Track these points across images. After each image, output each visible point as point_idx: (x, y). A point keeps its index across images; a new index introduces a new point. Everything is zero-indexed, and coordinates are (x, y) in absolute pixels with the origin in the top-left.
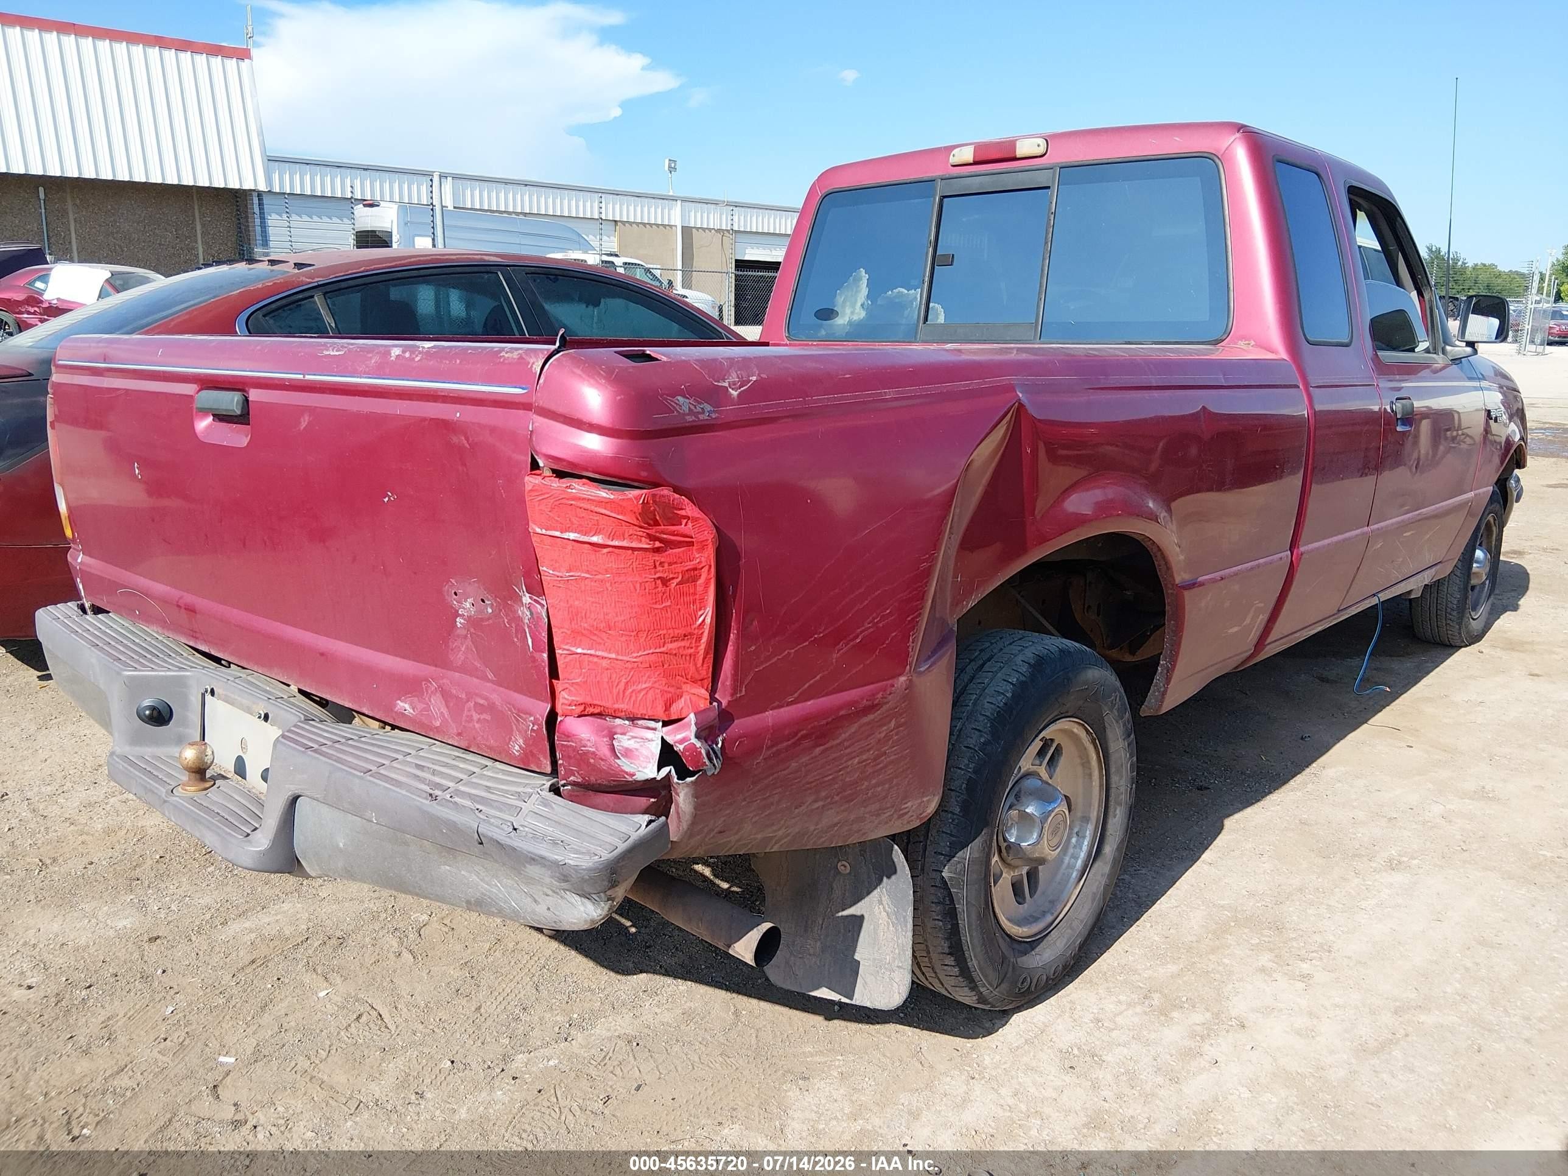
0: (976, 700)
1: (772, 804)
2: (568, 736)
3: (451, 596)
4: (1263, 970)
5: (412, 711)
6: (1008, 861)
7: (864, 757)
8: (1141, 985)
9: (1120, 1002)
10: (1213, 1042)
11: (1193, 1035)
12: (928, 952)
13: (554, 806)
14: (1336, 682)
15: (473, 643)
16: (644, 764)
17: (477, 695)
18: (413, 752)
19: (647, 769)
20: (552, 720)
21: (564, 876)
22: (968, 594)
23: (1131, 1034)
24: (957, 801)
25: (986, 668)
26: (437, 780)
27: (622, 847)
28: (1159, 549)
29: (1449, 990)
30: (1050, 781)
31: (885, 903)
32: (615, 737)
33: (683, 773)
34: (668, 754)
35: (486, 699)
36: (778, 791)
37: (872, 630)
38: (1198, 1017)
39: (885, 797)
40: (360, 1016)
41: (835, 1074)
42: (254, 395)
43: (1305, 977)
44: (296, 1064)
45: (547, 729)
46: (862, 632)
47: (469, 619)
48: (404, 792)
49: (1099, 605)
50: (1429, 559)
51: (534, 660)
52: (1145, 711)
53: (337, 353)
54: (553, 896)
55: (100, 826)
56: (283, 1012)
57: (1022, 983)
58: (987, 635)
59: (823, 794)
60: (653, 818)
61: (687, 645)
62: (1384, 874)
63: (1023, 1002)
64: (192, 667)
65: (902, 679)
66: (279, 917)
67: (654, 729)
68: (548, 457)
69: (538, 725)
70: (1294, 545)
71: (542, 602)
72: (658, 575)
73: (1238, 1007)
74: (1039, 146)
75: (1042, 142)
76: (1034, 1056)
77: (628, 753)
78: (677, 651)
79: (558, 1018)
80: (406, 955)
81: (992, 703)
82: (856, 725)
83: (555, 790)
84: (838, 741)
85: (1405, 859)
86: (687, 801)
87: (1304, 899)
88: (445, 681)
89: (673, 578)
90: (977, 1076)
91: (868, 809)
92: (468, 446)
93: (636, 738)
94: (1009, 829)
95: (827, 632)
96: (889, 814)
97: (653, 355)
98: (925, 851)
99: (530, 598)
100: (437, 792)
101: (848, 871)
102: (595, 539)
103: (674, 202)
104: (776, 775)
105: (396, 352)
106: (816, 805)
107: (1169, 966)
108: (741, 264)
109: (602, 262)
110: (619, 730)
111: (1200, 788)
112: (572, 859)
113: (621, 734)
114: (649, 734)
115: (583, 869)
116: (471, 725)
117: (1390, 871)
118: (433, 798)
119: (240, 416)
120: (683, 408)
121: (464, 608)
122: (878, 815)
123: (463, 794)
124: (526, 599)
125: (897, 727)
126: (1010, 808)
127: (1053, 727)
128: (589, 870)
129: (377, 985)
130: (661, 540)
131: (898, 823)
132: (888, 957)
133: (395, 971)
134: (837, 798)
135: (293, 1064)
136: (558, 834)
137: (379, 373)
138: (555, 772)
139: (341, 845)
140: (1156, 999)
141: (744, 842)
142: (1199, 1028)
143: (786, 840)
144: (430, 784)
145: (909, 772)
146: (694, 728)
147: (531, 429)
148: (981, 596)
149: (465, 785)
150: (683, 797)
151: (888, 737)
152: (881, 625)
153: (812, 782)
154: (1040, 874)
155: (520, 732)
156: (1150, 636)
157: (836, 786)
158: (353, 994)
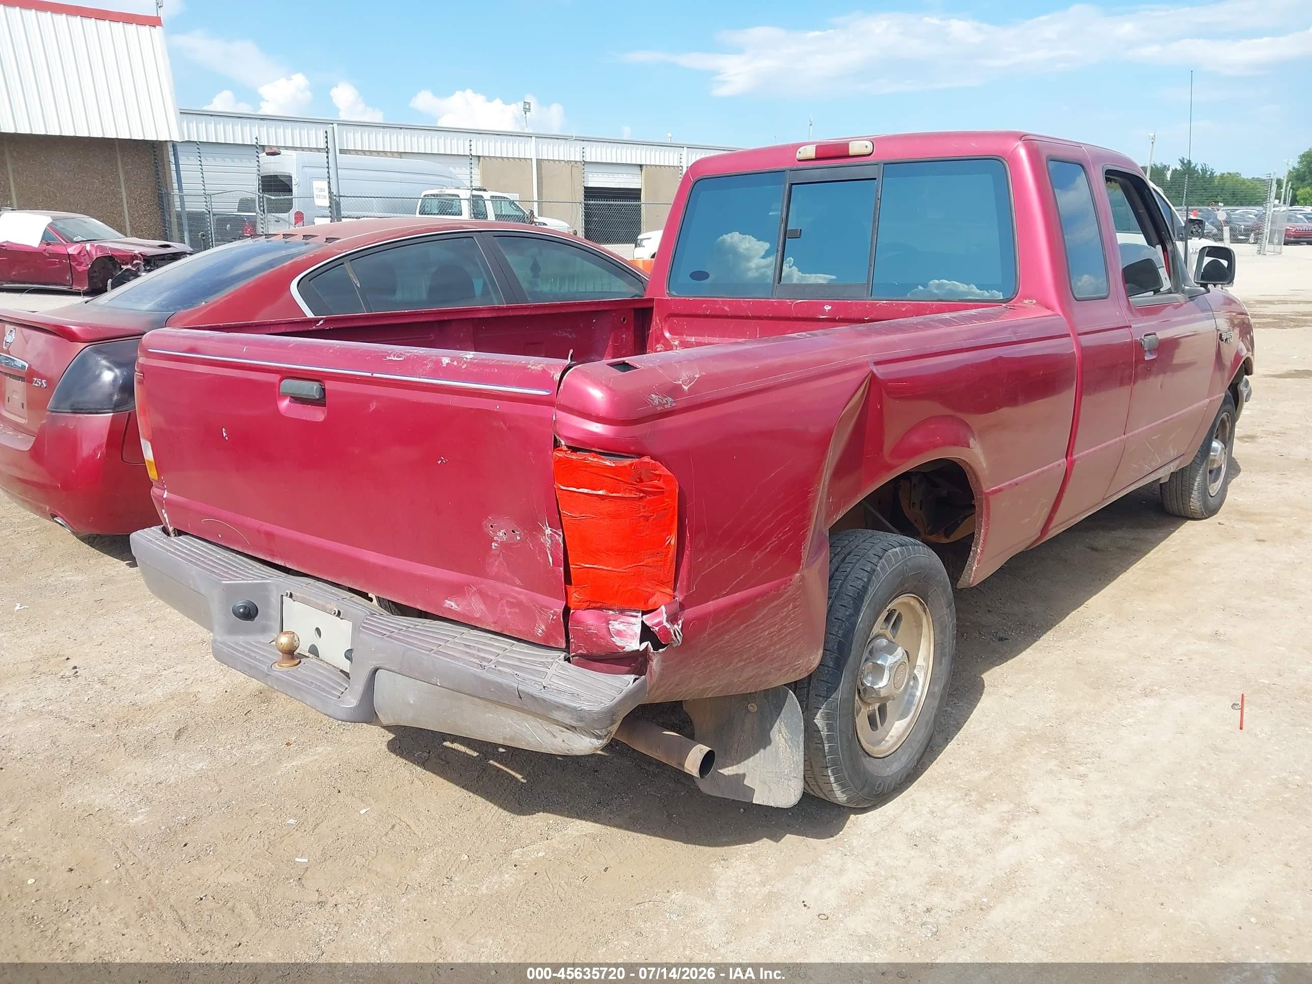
0: (842, 584)
1: (711, 665)
2: (579, 623)
3: (489, 528)
4: (1050, 772)
5: (457, 607)
6: (865, 700)
7: (772, 630)
8: (963, 786)
9: (948, 799)
10: (1016, 824)
11: (1002, 820)
12: (812, 767)
13: (569, 670)
14: (1103, 551)
15: (504, 560)
16: (630, 641)
17: (508, 595)
18: (458, 636)
19: (633, 644)
20: (567, 611)
21: (581, 718)
22: (836, 511)
23: (957, 821)
24: (831, 658)
25: (847, 560)
26: (483, 655)
27: (619, 697)
28: (971, 468)
29: (1188, 783)
30: (893, 640)
31: (783, 732)
32: (610, 622)
33: (657, 645)
34: (646, 633)
35: (515, 598)
36: (716, 655)
37: (777, 542)
38: (1005, 807)
39: (785, 658)
40: (393, 827)
41: (747, 856)
42: (329, 385)
43: (1082, 777)
44: (355, 861)
45: (563, 618)
46: (771, 544)
47: (502, 544)
48: (461, 664)
49: (921, 501)
50: (1173, 453)
51: (554, 571)
52: (961, 585)
53: (398, 359)
54: (567, 732)
55: (160, 694)
56: (336, 825)
57: (878, 787)
58: (846, 535)
59: (745, 657)
60: (637, 677)
61: (659, 559)
62: (1140, 699)
63: (878, 801)
64: (271, 577)
65: (797, 575)
66: (316, 757)
67: (636, 617)
68: (567, 438)
69: (557, 616)
70: (1069, 453)
71: (559, 533)
72: (641, 515)
73: (1034, 799)
74: (867, 147)
75: (869, 144)
76: (888, 839)
77: (619, 633)
78: (652, 564)
79: (539, 824)
80: (416, 781)
81: (853, 586)
82: (767, 608)
83: (567, 660)
84: (756, 620)
85: (1156, 688)
86: (658, 665)
87: (1080, 720)
88: (482, 586)
89: (651, 516)
90: (848, 854)
91: (774, 666)
92: (506, 428)
93: (623, 622)
94: (865, 677)
95: (748, 545)
96: (787, 669)
97: (630, 363)
98: (808, 694)
99: (551, 530)
100: (484, 663)
101: (756, 710)
102: (601, 492)
103: (530, 139)
104: (715, 645)
105: (446, 361)
106: (740, 664)
107: (982, 772)
108: (591, 193)
109: (473, 196)
110: (612, 618)
111: (1001, 639)
112: (586, 705)
113: (614, 621)
114: (633, 620)
115: (594, 713)
116: (504, 616)
117: (1145, 697)
118: (483, 667)
119: (318, 400)
120: (655, 402)
121: (497, 536)
122: (780, 670)
123: (504, 664)
124: (548, 531)
125: (794, 608)
126: (866, 660)
127: (896, 601)
128: (597, 713)
129: (400, 804)
130: (643, 491)
131: (793, 675)
132: (786, 771)
133: (411, 794)
134: (753, 659)
135: (353, 861)
136: (574, 688)
137: (434, 374)
138: (568, 647)
139: (412, 702)
140: (974, 796)
141: (690, 691)
142: (1006, 815)
143: (717, 689)
144: (478, 657)
145: (801, 639)
146: (665, 616)
147: (554, 419)
148: (845, 511)
149: (502, 658)
150: (655, 664)
151: (787, 616)
152: (783, 538)
153: (738, 649)
154: (888, 709)
155: (542, 620)
156: (960, 524)
157: (753, 651)
158: (385, 811)
